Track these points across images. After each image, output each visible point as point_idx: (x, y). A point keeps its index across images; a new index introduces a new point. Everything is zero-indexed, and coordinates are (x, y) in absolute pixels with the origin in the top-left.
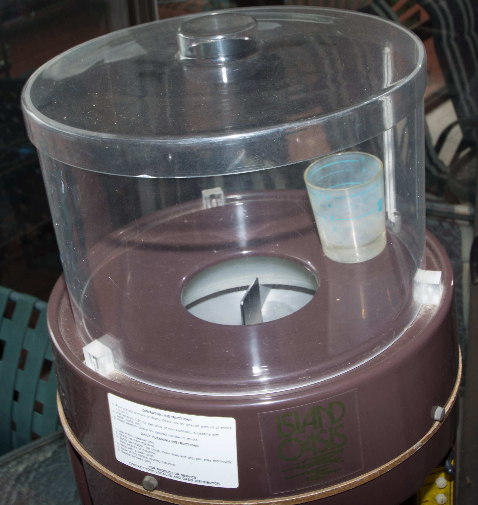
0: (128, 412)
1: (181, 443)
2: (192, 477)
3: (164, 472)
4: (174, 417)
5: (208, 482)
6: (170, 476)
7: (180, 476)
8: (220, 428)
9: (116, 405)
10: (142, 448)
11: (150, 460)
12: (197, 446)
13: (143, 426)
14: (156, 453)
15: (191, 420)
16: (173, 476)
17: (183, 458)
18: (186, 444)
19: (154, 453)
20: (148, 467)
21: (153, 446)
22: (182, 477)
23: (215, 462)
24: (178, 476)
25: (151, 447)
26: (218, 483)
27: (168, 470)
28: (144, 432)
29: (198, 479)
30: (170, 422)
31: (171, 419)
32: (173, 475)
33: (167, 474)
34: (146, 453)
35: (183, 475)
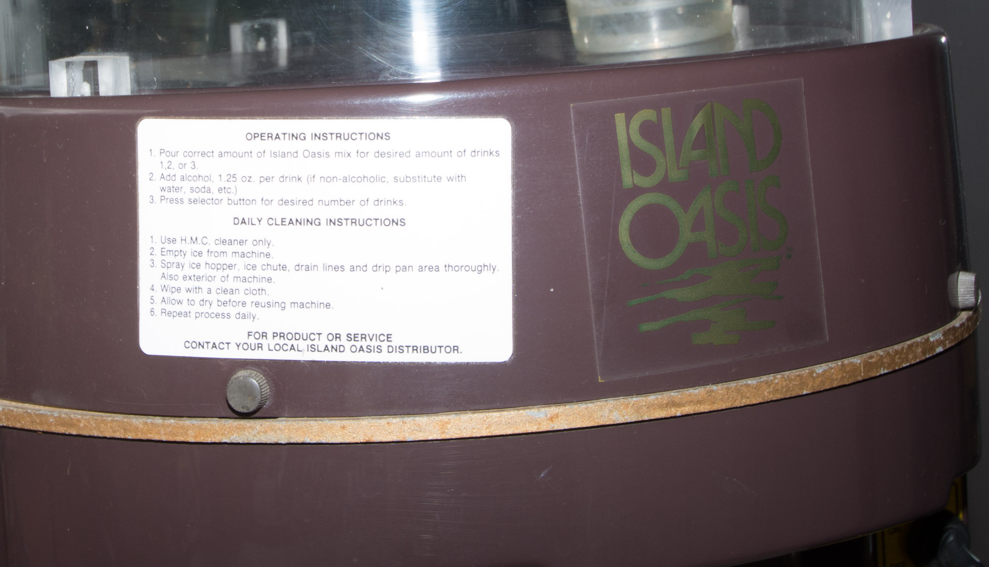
0: (198, 159)
1: (354, 222)
2: (378, 337)
3: (294, 342)
4: (339, 136)
5: (426, 349)
6: (313, 348)
7: (344, 340)
8: (468, 153)
9: (162, 151)
10: (232, 273)
11: (254, 310)
12: (403, 222)
13: (245, 190)
14: (276, 275)
15: (387, 136)
16: (322, 348)
17: (358, 273)
18: (369, 222)
19: (269, 280)
20: (243, 339)
21: (268, 255)
22: (348, 345)
23: (451, 273)
24: (335, 343)
25: (260, 261)
26: (455, 349)
27: (304, 330)
28: (242, 212)
29: (395, 342)
30: (328, 154)
31: (332, 145)
32: (322, 343)
33: (302, 344)
34: (242, 286)
35: (350, 337)
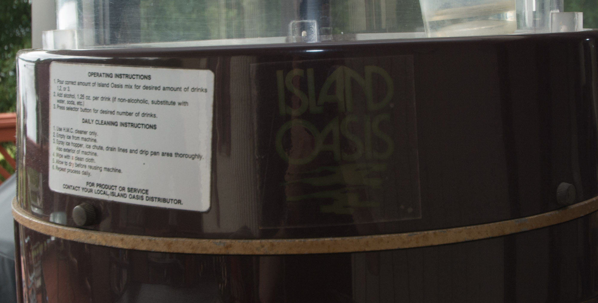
0: (70, 86)
1: (132, 125)
2: (141, 191)
3: (104, 190)
4: (127, 76)
5: (165, 200)
6: (113, 194)
7: (126, 192)
8: (190, 89)
9: (59, 81)
10: (81, 149)
11: (90, 171)
12: (154, 127)
13: (89, 104)
14: (98, 152)
15: (148, 77)
16: (117, 194)
17: (133, 154)
18: (139, 126)
19: (95, 154)
20: (84, 186)
21: (95, 141)
22: (128, 194)
23: (178, 158)
24: (123, 192)
25: (92, 144)
26: (179, 202)
27: (110, 183)
28: (86, 116)
29: (150, 195)
30: (121, 86)
31: (124, 81)
32: (117, 191)
33: (109, 191)
34: (85, 157)
35: (130, 190)
